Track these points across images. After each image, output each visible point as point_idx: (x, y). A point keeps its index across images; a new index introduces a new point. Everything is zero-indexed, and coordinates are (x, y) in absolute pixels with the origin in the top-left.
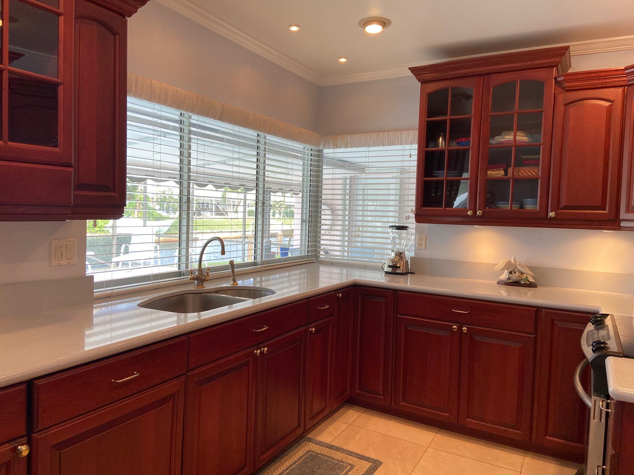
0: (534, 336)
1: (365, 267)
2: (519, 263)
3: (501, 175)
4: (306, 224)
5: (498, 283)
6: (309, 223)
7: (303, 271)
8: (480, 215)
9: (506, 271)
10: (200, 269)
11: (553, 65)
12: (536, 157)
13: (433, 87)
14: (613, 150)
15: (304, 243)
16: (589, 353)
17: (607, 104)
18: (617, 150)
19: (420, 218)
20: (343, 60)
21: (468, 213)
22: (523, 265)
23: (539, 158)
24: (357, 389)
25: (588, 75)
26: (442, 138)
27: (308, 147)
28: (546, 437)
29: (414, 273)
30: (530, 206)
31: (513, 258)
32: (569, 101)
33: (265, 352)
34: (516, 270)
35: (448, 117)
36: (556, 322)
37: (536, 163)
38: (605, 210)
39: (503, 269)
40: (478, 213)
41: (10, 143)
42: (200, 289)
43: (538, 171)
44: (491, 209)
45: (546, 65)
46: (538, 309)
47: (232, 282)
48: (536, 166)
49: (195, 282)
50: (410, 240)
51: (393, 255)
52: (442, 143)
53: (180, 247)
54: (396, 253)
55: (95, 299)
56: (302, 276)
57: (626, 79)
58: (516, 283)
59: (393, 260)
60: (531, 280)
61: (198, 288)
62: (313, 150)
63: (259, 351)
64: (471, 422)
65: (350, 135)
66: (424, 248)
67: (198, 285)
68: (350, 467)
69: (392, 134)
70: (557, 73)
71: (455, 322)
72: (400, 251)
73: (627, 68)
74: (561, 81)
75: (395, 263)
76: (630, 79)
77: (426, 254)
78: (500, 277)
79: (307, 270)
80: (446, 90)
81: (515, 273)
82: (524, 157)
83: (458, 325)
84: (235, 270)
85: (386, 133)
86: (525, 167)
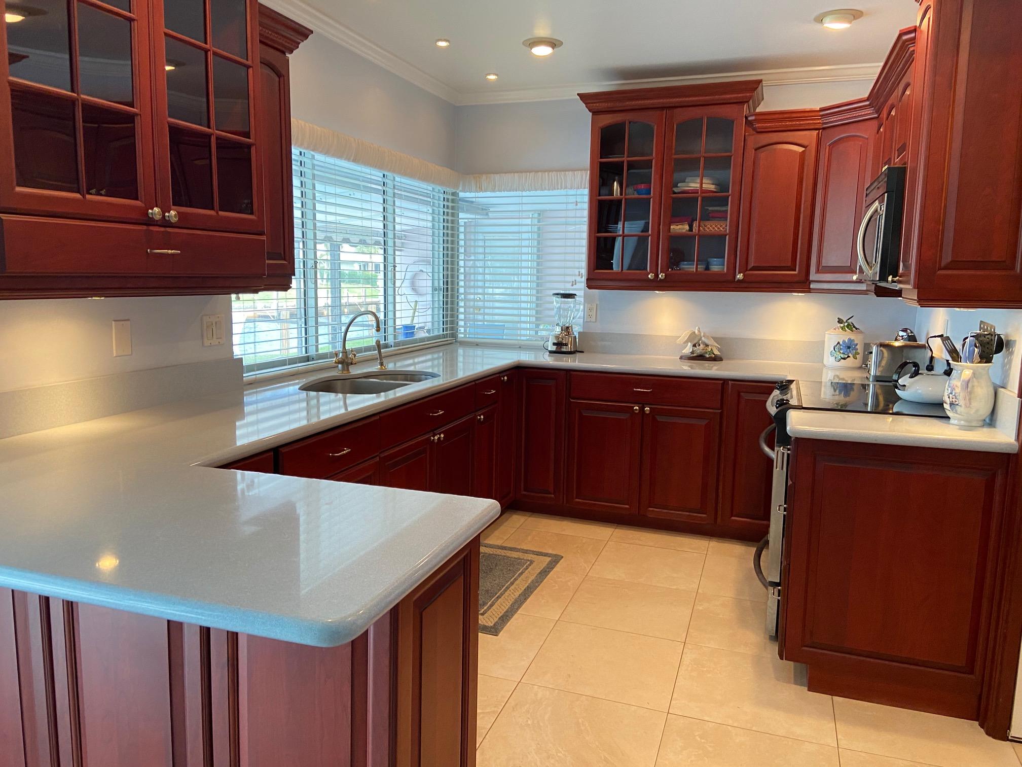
0: (720, 411)
1: (520, 347)
2: (704, 333)
3: (685, 230)
4: (439, 294)
5: (681, 358)
6: (444, 292)
7: (436, 356)
8: (662, 278)
9: (689, 344)
10: (345, 352)
11: (745, 100)
12: (724, 209)
13: (607, 120)
14: (804, 203)
15: (437, 319)
16: (772, 410)
17: (801, 149)
18: (809, 203)
19: (592, 282)
20: (492, 77)
21: (649, 276)
22: (708, 336)
23: (727, 210)
24: (522, 489)
25: (781, 116)
26: (617, 183)
27: (438, 188)
28: (731, 517)
29: (583, 352)
30: (717, 267)
31: (697, 328)
32: (760, 145)
33: (442, 439)
34: (700, 342)
35: (625, 159)
36: (742, 394)
37: (723, 216)
38: (795, 270)
39: (686, 342)
40: (660, 276)
41: (221, 213)
42: (345, 375)
43: (726, 226)
44: (674, 272)
45: (735, 101)
46: (725, 381)
47: (379, 367)
48: (724, 220)
49: (338, 366)
50: (578, 310)
51: (558, 330)
52: (617, 189)
53: (306, 325)
54: (562, 328)
55: (245, 385)
56: (436, 362)
57: (820, 121)
58: (701, 357)
59: (558, 337)
60: (716, 352)
61: (343, 373)
62: (447, 192)
63: (436, 438)
64: (653, 512)
65: (498, 175)
66: (595, 321)
67: (343, 369)
68: (528, 563)
69: (553, 174)
70: (748, 112)
71: (636, 403)
72: (567, 325)
73: (822, 110)
74: (752, 120)
75: (560, 340)
76: (824, 121)
77: (597, 328)
78: (683, 352)
79: (443, 354)
80: (623, 124)
81: (699, 345)
82: (710, 209)
83: (640, 405)
84: (382, 350)
85: (546, 173)
86: (712, 220)
